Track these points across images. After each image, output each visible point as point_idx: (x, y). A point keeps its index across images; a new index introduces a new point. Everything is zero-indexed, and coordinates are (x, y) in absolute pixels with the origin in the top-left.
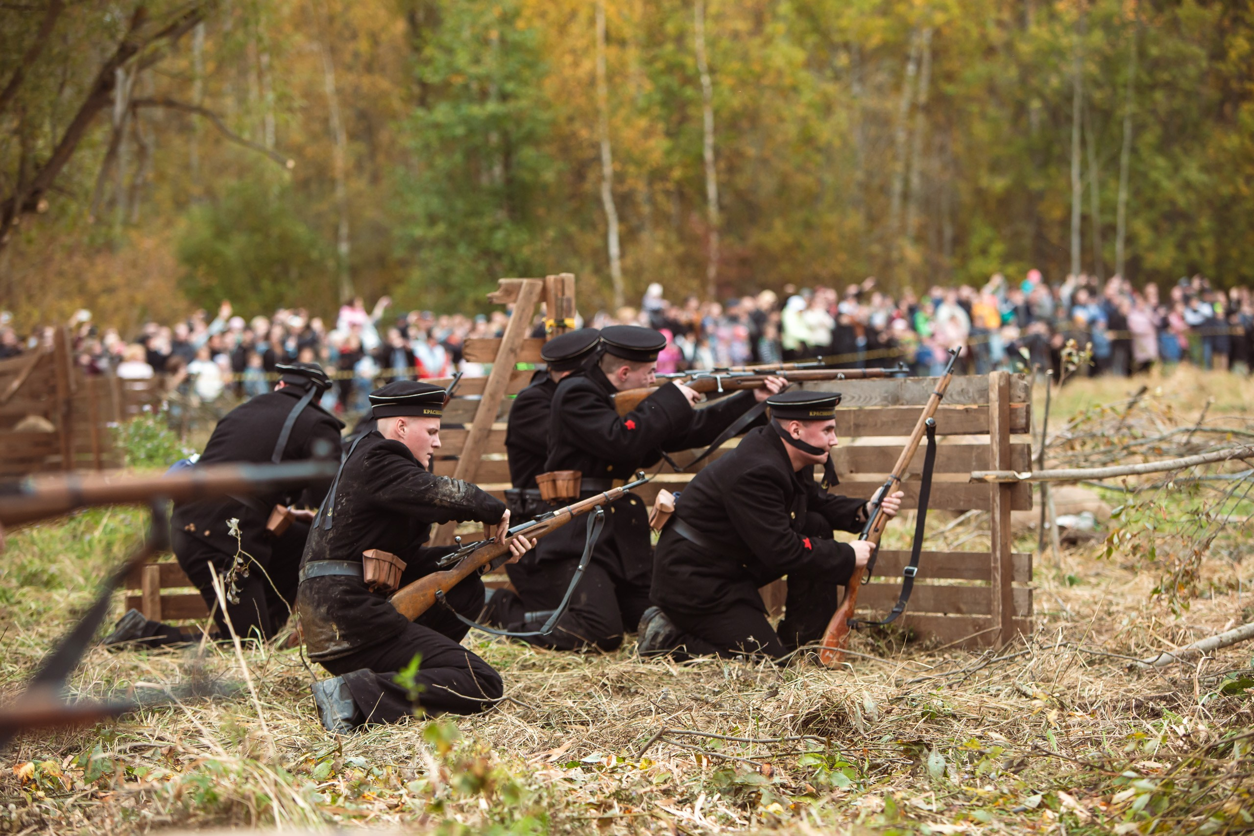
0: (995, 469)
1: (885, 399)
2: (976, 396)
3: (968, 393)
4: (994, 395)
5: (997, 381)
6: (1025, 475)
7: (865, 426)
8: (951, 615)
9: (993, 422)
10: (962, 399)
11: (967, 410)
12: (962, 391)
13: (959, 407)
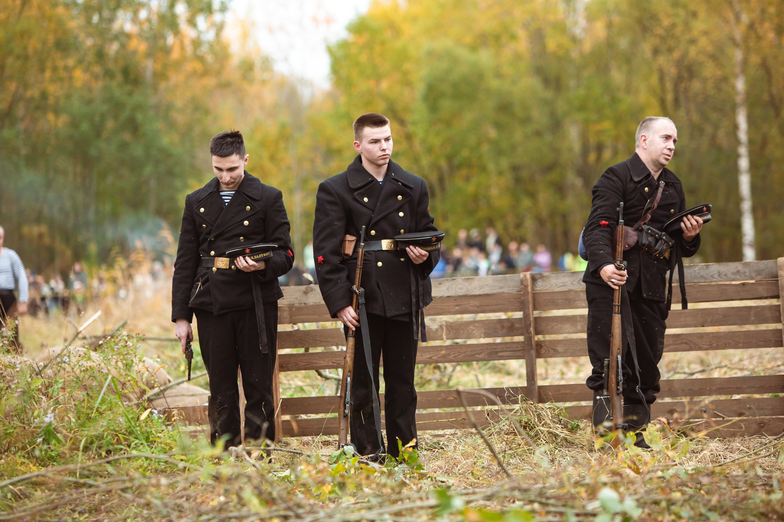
2: (754, 275)
3: (744, 272)
10: (738, 277)
11: (744, 284)
12: (738, 271)
13: (733, 283)
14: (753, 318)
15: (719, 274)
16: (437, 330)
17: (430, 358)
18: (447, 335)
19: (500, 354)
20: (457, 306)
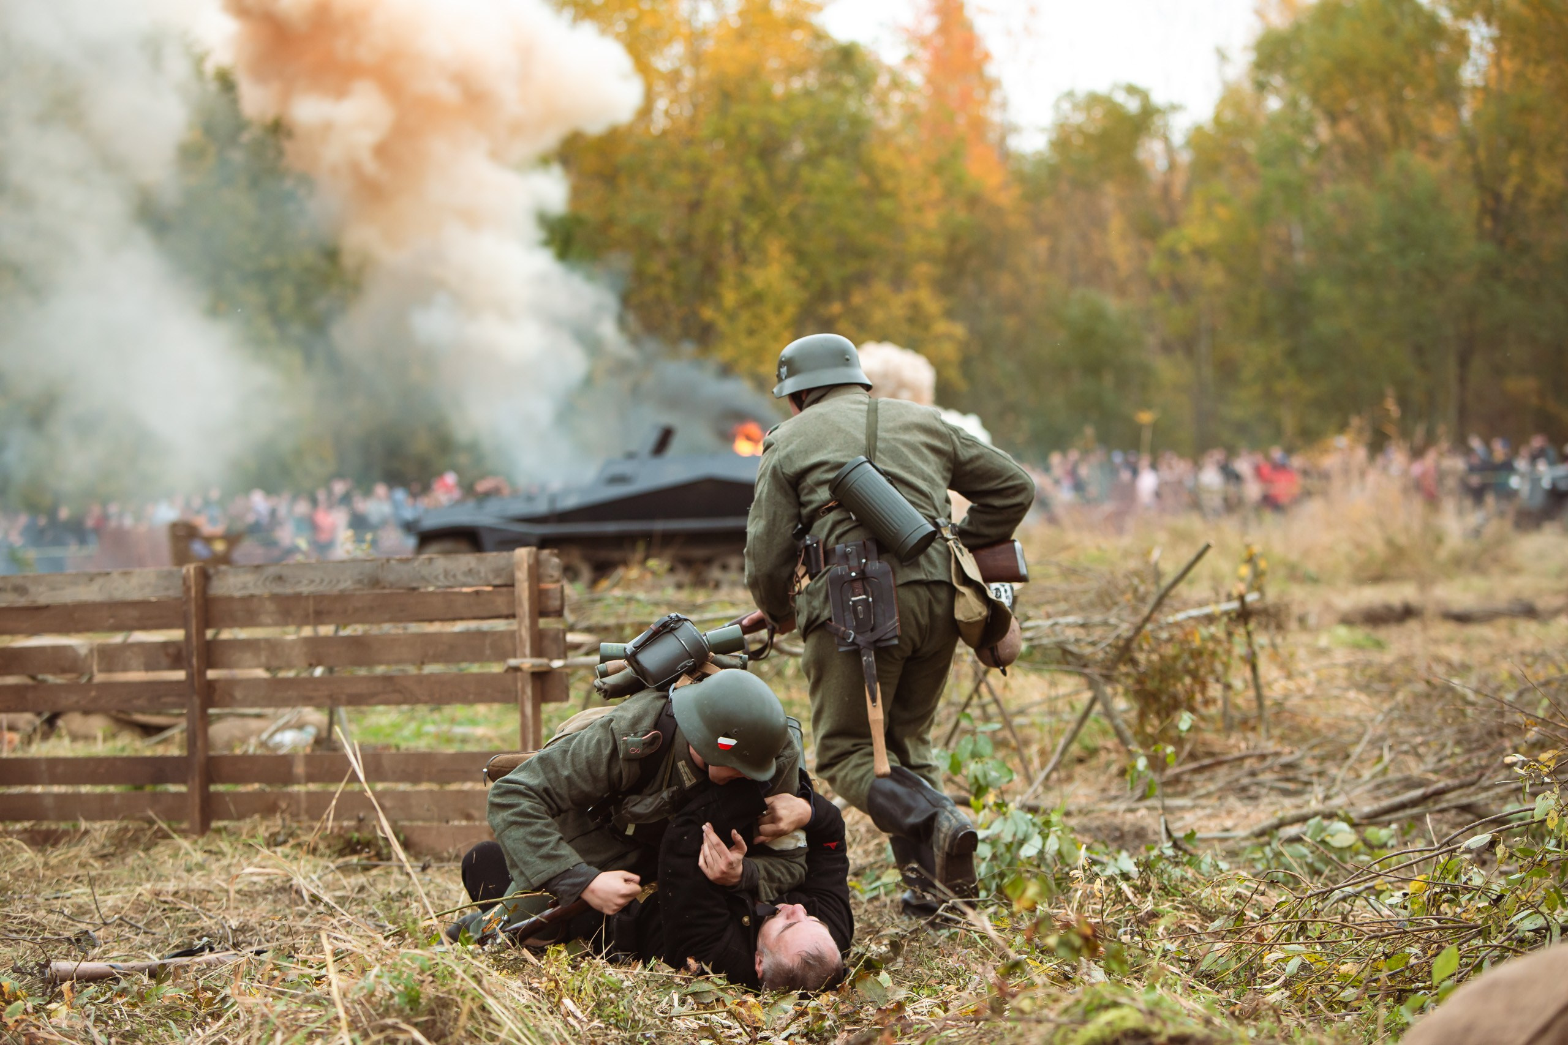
0: (524, 656)
1: (360, 581)
2: (491, 577)
3: (479, 572)
4: (522, 576)
5: (525, 558)
6: (557, 664)
7: (329, 613)
8: (456, 823)
9: (521, 605)
10: (470, 580)
11: (477, 593)
12: (470, 571)
13: (465, 590)
14: (488, 652)
15: (446, 573)
16: (86, 656)
17: (77, 702)
18: (99, 664)
19: (164, 700)
20: (112, 617)
